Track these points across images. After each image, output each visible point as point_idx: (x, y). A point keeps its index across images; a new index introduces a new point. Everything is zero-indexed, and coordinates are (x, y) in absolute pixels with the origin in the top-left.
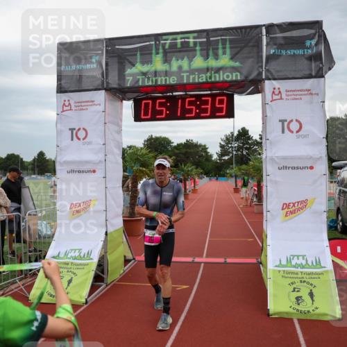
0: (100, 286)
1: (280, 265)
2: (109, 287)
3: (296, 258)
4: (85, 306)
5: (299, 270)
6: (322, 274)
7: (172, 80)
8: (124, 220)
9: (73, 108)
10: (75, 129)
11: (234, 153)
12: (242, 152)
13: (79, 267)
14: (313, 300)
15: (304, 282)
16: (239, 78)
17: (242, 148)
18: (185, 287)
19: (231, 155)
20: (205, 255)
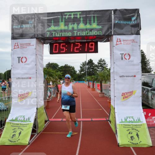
0: (35, 135)
1: (122, 122)
2: (39, 135)
3: (129, 118)
4: (29, 146)
5: (131, 123)
6: (141, 125)
7: (69, 34)
8: (44, 102)
9: (20, 47)
10: (20, 57)
11: (86, 70)
12: (90, 70)
13: (24, 126)
14: (139, 138)
15: (134, 129)
16: (101, 34)
17: (90, 68)
18: (76, 133)
19: (85, 71)
20: (81, 117)
